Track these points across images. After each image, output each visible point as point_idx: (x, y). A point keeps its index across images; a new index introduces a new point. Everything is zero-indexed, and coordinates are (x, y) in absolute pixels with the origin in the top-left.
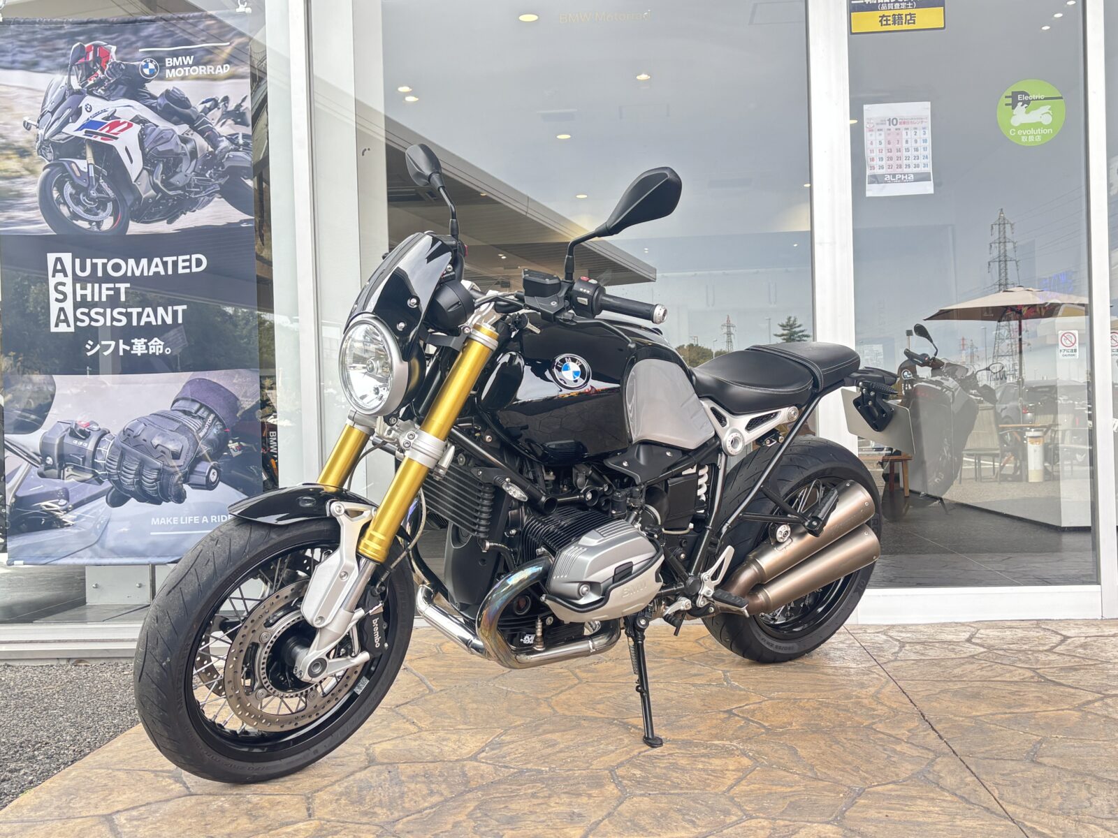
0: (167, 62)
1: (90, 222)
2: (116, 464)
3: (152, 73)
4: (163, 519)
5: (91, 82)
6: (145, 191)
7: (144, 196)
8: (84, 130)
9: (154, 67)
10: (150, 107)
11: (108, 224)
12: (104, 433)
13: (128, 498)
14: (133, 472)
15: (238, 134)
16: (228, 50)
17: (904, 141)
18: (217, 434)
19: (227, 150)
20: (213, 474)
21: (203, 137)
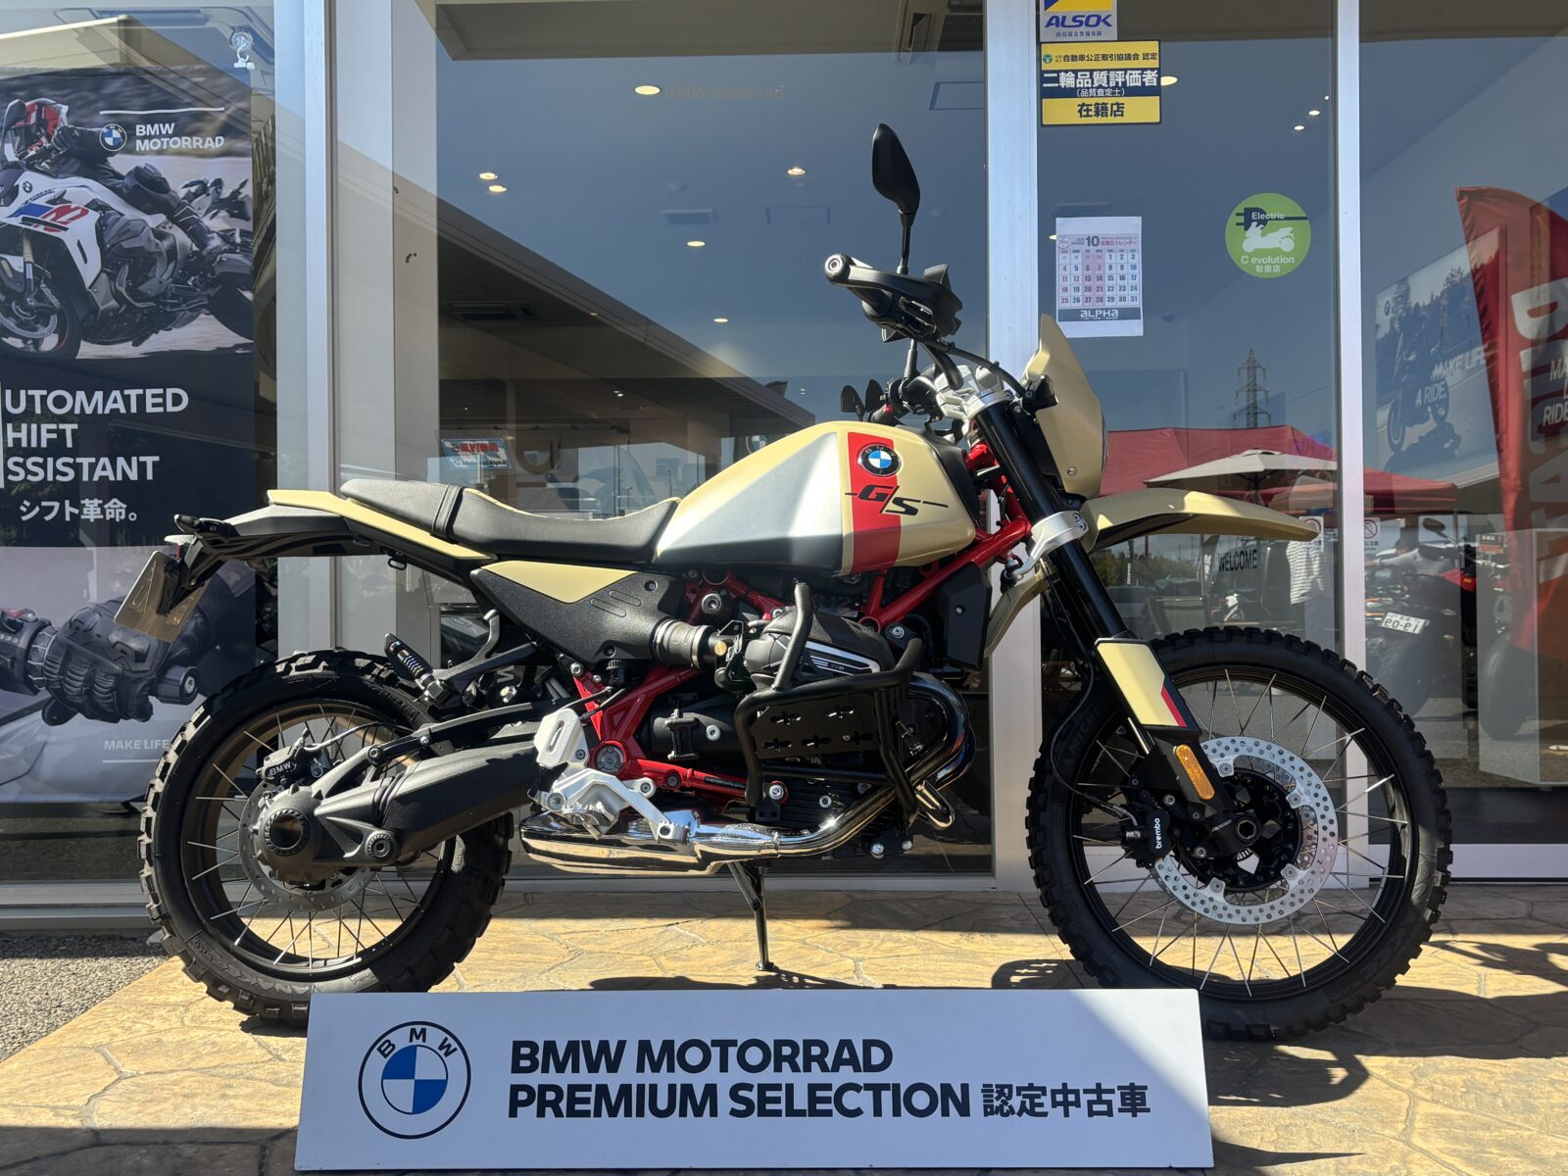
0: (138, 130)
1: (25, 340)
2: (58, 666)
3: (117, 141)
4: (120, 742)
5: (32, 153)
6: (104, 301)
7: (102, 308)
8: (21, 217)
9: (119, 136)
10: (113, 189)
11: (50, 343)
12: (43, 625)
13: (75, 714)
14: (82, 678)
15: (234, 230)
16: (223, 118)
17: (1107, 267)
18: (196, 629)
19: (218, 251)
20: (190, 682)
21: (185, 231)
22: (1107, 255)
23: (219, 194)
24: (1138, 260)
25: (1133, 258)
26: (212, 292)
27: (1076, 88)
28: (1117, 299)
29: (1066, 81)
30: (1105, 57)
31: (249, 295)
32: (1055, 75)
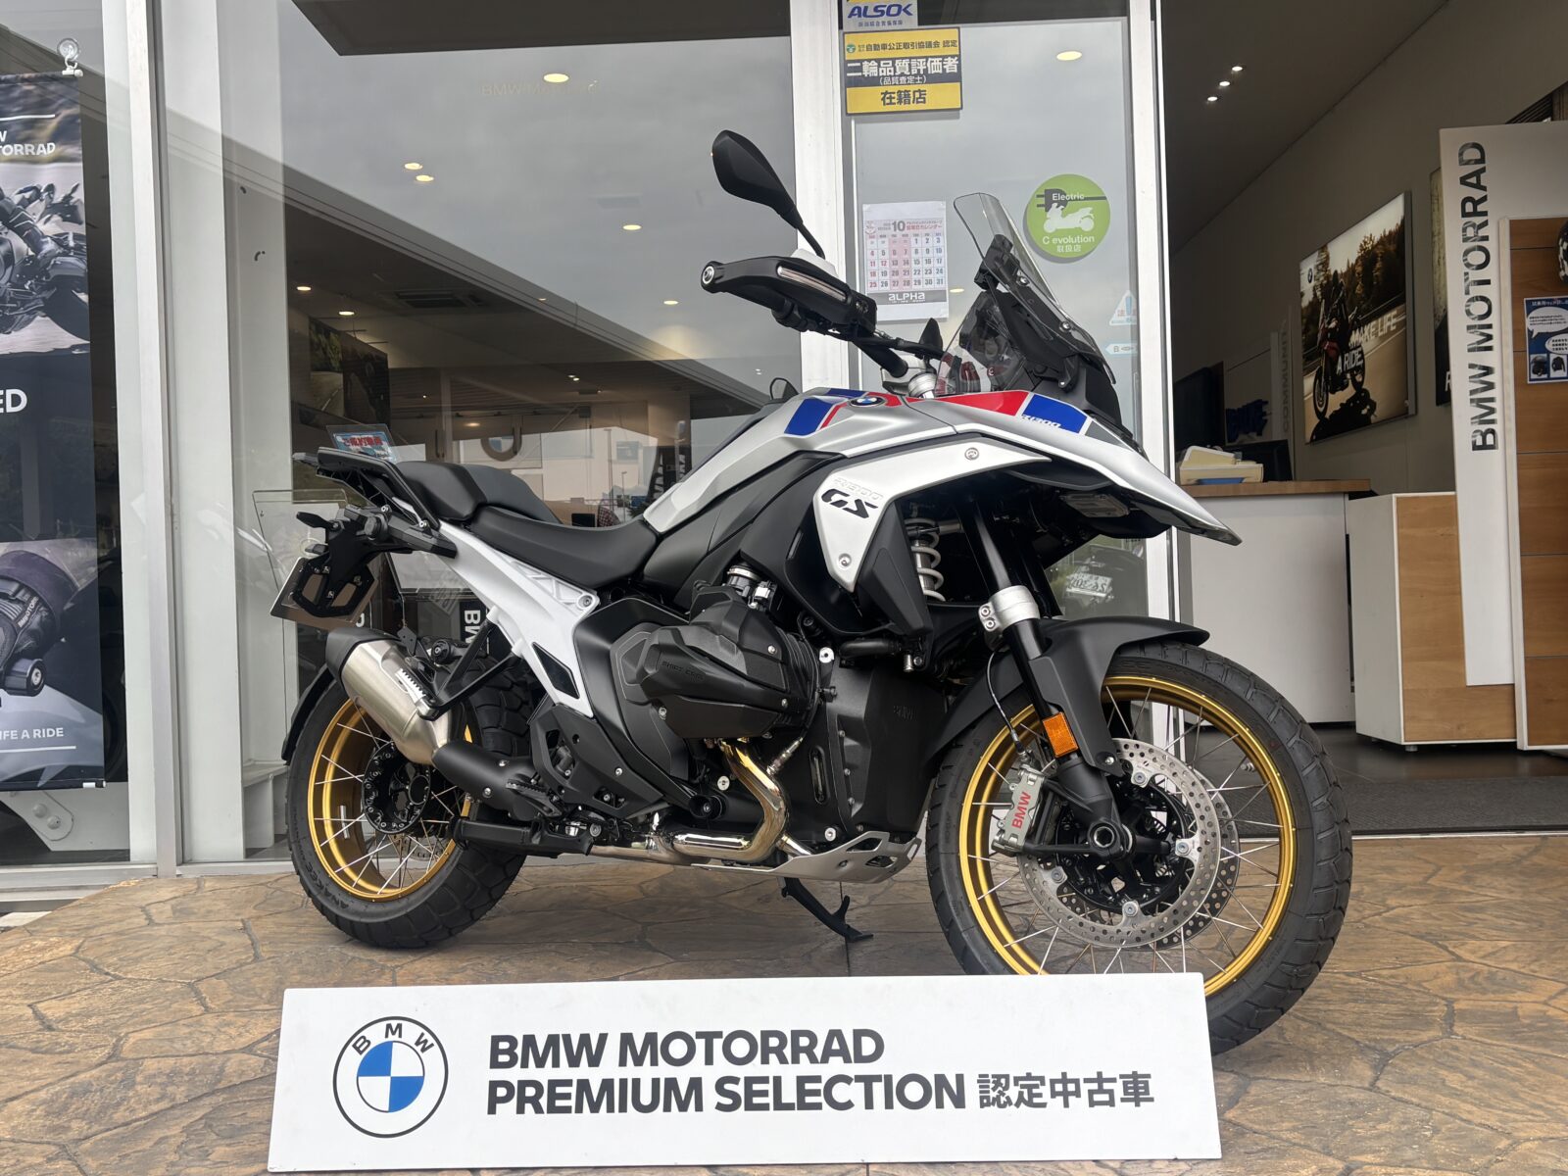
15: (67, 233)
16: (53, 125)
17: (913, 251)
18: (41, 623)
19: (52, 255)
20: (37, 674)
21: (20, 235)
22: (913, 240)
23: (52, 199)
24: (943, 244)
25: (938, 242)
26: (47, 295)
27: (879, 77)
28: (923, 282)
29: (870, 70)
30: (906, 46)
31: (84, 297)
32: (859, 64)
